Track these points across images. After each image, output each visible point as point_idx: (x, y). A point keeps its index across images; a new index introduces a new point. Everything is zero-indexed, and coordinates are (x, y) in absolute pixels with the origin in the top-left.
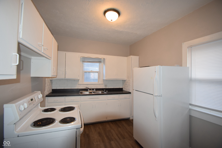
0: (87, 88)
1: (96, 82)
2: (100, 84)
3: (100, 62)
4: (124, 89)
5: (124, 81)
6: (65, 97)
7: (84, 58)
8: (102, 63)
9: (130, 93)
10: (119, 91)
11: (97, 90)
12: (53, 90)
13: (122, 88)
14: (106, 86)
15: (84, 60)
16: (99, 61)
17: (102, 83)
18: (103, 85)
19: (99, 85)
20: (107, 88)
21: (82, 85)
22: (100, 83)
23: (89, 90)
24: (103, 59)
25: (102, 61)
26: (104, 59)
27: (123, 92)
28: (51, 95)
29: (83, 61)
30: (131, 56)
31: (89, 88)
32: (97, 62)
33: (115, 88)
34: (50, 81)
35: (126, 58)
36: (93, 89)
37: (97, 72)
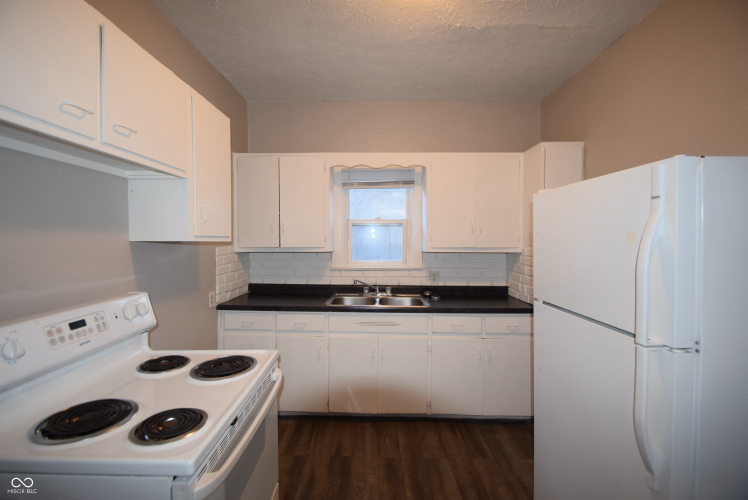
0: (358, 284)
1: (396, 262)
2: (410, 270)
3: (409, 183)
4: (512, 292)
5: (512, 257)
6: (274, 312)
7: (348, 171)
8: (417, 188)
10: (491, 299)
11: (398, 290)
12: (252, 286)
13: (506, 289)
14: (434, 276)
15: (350, 179)
16: (406, 179)
17: (420, 266)
18: (423, 273)
19: (406, 273)
20: (441, 284)
21: (343, 273)
22: (411, 264)
23: (366, 292)
24: (419, 170)
25: (417, 179)
26: (423, 169)
27: (511, 306)
28: (246, 303)
29: (344, 185)
30: (543, 145)
31: (365, 286)
32: (397, 183)
33: (472, 284)
34: (236, 256)
35: (521, 155)
36: (383, 289)
37: (401, 225)
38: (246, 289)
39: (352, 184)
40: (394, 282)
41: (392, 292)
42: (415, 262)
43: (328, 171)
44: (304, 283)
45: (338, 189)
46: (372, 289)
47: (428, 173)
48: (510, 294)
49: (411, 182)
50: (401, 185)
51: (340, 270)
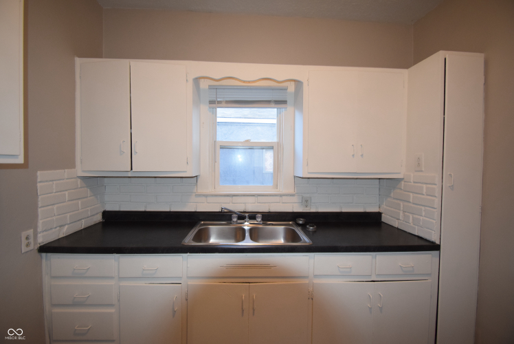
2: (281, 196)
3: (280, 103)
7: (216, 88)
8: (290, 109)
9: (434, 247)
11: (269, 217)
13: (379, 215)
14: (306, 202)
15: (218, 96)
16: (276, 98)
17: (291, 191)
18: (295, 199)
19: (277, 199)
20: (313, 210)
21: (210, 199)
22: (282, 190)
23: (235, 220)
24: (292, 89)
25: (290, 99)
26: (298, 83)
29: (212, 102)
30: (443, 54)
31: (235, 213)
32: (269, 102)
33: (344, 210)
34: (79, 180)
35: (405, 71)
36: (252, 216)
37: (272, 148)
38: (99, 218)
39: (219, 102)
40: (265, 209)
41: (263, 220)
42: (286, 187)
43: (191, 83)
44: (167, 209)
45: (205, 108)
46: (241, 217)
47: (305, 87)
48: (383, 220)
49: (284, 102)
50: (273, 105)
51: (206, 196)
